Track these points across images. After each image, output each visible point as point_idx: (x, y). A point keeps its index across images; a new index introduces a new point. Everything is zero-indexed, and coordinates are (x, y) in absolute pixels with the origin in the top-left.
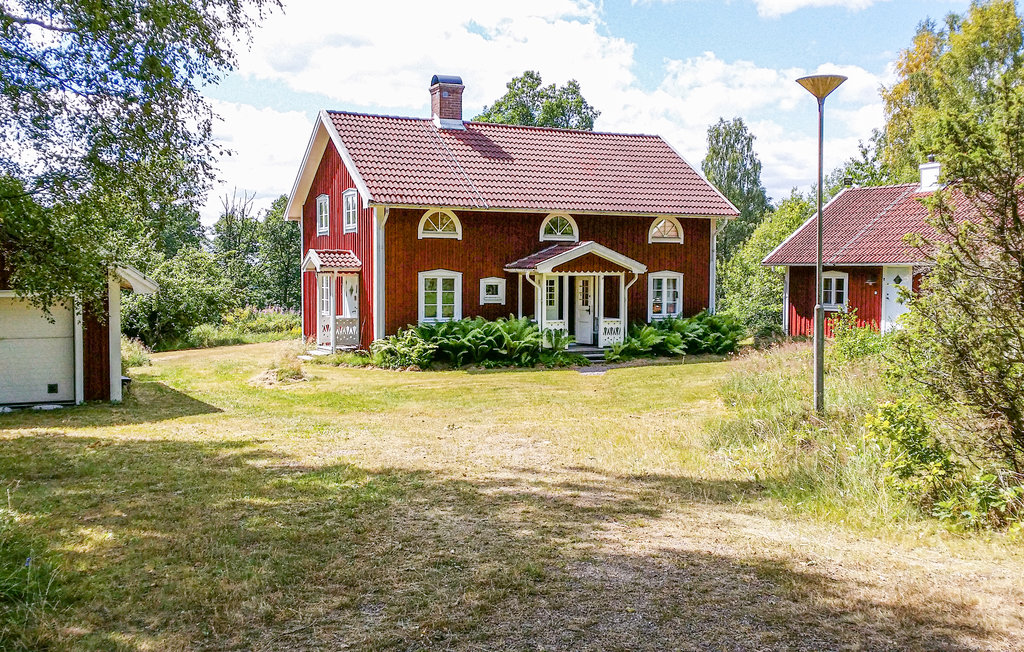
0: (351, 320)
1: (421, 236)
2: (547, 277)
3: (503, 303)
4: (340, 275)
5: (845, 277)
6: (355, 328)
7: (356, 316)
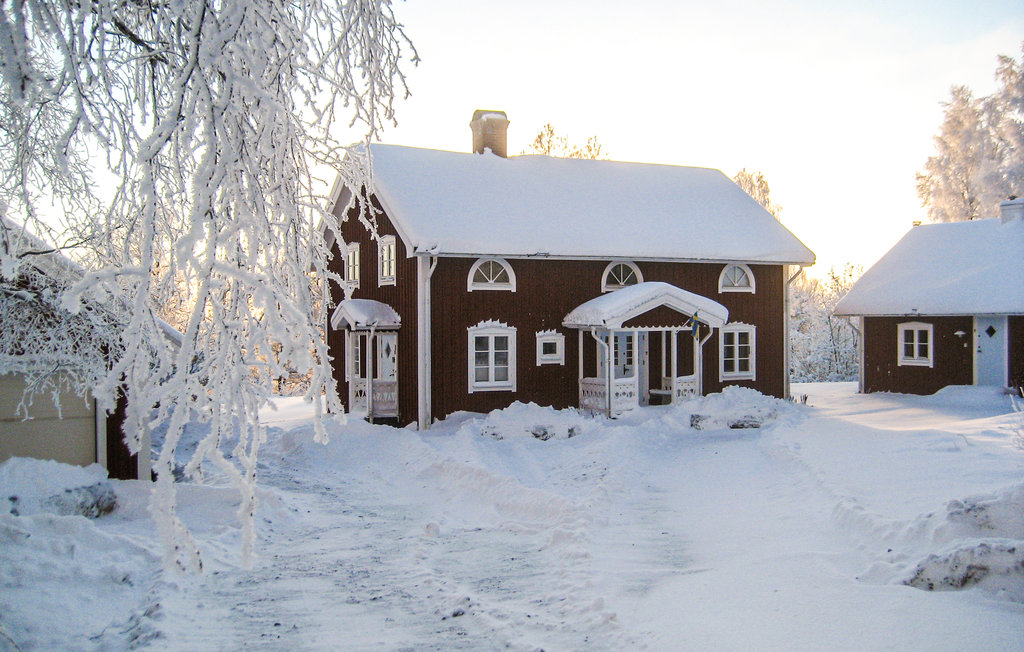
0: (389, 385)
1: (471, 287)
2: (615, 333)
3: (562, 363)
4: (376, 334)
5: (929, 328)
6: (395, 395)
7: (395, 379)
